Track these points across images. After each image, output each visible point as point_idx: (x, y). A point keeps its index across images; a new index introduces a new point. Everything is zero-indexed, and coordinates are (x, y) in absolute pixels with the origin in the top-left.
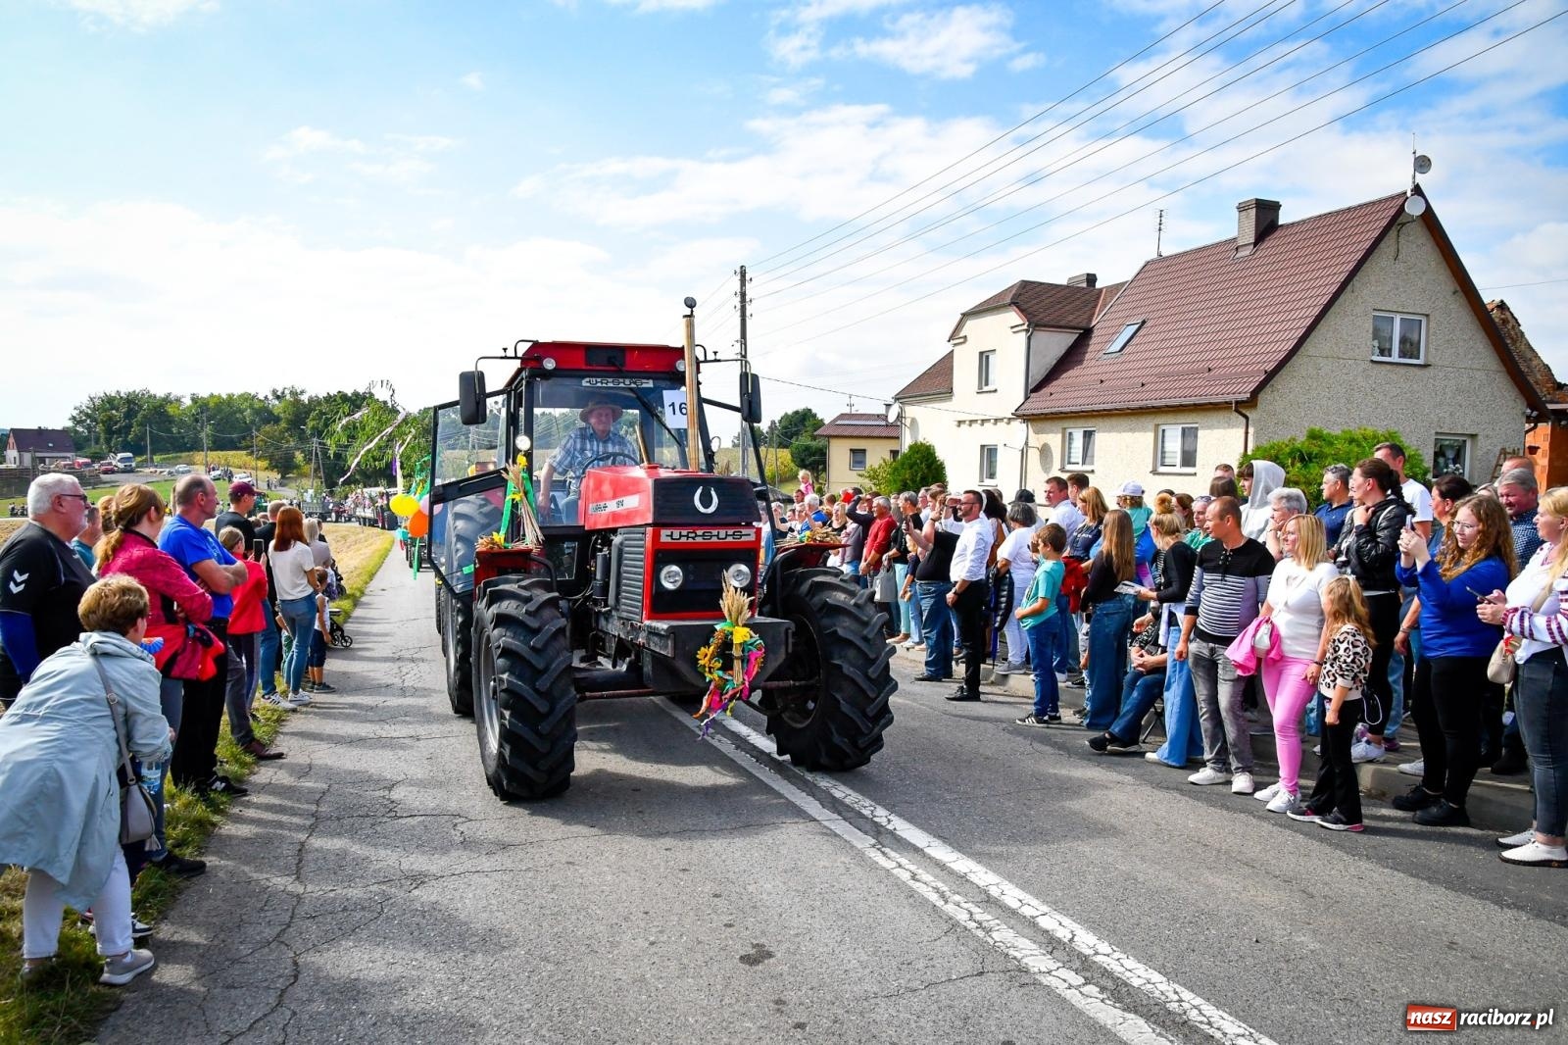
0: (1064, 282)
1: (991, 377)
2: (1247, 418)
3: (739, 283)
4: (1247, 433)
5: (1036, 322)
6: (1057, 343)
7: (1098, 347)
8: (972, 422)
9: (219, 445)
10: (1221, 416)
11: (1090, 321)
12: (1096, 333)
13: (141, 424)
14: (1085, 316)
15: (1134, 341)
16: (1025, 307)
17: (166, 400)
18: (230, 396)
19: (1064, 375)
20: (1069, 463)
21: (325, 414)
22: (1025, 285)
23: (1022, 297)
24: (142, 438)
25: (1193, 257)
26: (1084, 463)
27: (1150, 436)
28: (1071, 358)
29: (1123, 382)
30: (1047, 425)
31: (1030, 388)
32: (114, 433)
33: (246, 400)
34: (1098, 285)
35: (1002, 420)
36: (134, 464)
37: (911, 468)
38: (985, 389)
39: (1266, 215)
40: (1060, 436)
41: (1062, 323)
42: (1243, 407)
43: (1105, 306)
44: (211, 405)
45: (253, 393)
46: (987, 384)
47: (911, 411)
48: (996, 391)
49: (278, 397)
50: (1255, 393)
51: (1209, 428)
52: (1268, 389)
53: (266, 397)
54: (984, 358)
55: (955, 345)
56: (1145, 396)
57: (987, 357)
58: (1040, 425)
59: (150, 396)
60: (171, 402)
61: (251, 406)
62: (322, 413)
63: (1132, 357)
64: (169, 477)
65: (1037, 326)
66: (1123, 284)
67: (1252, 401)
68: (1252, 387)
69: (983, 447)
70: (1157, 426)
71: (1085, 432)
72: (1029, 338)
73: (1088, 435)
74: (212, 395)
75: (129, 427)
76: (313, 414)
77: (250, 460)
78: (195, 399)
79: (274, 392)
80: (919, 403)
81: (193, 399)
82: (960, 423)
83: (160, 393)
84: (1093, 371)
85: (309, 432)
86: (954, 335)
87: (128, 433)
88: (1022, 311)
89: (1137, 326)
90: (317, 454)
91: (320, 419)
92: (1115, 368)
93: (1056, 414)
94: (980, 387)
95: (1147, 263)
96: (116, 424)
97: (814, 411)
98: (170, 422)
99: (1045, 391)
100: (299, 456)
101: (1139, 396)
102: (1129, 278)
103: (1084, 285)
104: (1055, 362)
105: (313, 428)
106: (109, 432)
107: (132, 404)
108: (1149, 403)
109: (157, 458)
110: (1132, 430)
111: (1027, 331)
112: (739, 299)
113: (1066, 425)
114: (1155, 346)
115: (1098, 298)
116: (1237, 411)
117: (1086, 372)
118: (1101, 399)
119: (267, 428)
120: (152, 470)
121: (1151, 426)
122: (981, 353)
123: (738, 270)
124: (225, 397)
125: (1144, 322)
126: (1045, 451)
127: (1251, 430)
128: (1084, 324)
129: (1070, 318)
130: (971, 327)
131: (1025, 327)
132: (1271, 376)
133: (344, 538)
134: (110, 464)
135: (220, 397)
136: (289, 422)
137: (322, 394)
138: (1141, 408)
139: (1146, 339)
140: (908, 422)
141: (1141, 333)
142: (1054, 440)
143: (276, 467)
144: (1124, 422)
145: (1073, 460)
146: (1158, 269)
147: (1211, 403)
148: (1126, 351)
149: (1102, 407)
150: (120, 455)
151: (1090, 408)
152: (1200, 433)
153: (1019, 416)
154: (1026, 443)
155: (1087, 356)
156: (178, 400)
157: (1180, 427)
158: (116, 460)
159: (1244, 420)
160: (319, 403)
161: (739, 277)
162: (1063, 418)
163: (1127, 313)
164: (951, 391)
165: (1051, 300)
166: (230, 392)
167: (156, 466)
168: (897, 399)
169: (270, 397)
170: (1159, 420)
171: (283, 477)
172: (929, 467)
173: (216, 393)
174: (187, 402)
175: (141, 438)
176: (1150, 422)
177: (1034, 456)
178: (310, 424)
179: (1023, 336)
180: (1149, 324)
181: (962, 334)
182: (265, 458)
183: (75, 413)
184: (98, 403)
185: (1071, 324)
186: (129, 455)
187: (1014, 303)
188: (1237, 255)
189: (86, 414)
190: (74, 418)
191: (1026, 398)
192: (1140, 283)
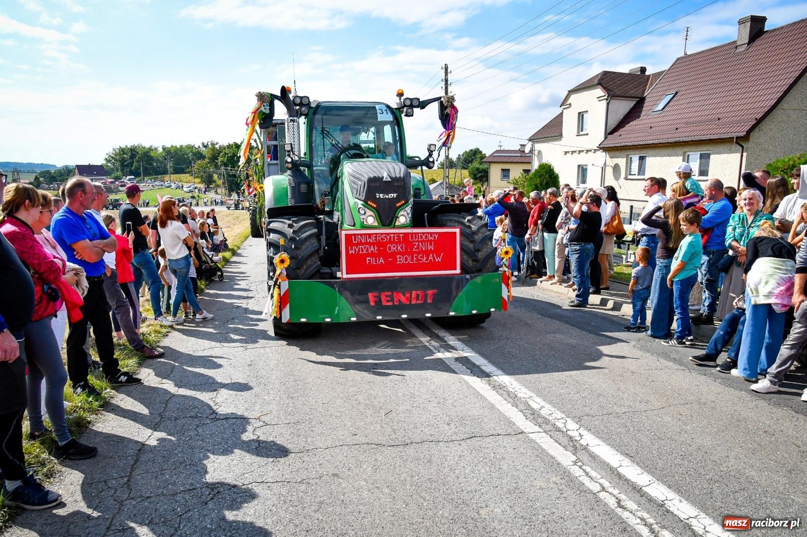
0: (627, 72)
1: (585, 127)
2: (743, 147)
3: (444, 74)
4: (742, 156)
6: (623, 107)
7: (649, 108)
8: (573, 152)
9: (178, 171)
10: (726, 146)
11: (643, 92)
12: (647, 100)
13: (138, 161)
14: (641, 91)
15: (671, 104)
16: (605, 86)
17: (150, 149)
18: (181, 147)
20: (630, 175)
21: (227, 154)
22: (606, 74)
23: (604, 80)
24: (140, 169)
25: (707, 53)
26: (639, 175)
27: (680, 158)
28: (633, 114)
29: (664, 128)
30: (617, 153)
31: (608, 132)
32: (125, 166)
33: (189, 148)
34: (647, 73)
35: (590, 151)
37: (540, 178)
38: (582, 133)
39: (757, 25)
40: (625, 159)
41: (627, 95)
42: (741, 141)
43: (652, 84)
44: (172, 151)
45: (192, 145)
46: (582, 131)
47: (538, 147)
48: (587, 134)
49: (205, 146)
50: (749, 132)
51: (717, 153)
52: (757, 129)
53: (199, 147)
54: (581, 115)
55: (564, 109)
56: (680, 135)
57: (583, 115)
58: (613, 153)
59: (142, 147)
60: (152, 150)
61: (192, 151)
62: (226, 154)
63: (669, 113)
64: (152, 188)
65: (613, 96)
66: (662, 72)
67: (746, 137)
68: (748, 128)
69: (579, 166)
70: (685, 152)
71: (640, 157)
72: (608, 104)
73: (642, 159)
74: (172, 146)
75: (132, 163)
76: (221, 154)
77: (191, 178)
78: (164, 148)
79: (203, 144)
80: (542, 142)
81: (163, 148)
82: (566, 153)
83: (147, 145)
84: (645, 122)
85: (219, 164)
86: (564, 103)
87: (132, 166)
88: (605, 88)
89: (672, 96)
90: (224, 175)
91: (225, 157)
92: (659, 119)
93: (623, 146)
94: (578, 132)
95: (678, 59)
96: (126, 161)
97: (480, 150)
98: (152, 160)
99: (617, 133)
100: (215, 177)
101: (675, 135)
102: (667, 68)
103: (639, 73)
104: (622, 117)
105: (222, 161)
107: (133, 151)
108: (681, 139)
109: (146, 178)
110: (670, 155)
111: (607, 99)
112: (444, 83)
113: (629, 153)
114: (684, 106)
115: (649, 80)
116: (737, 143)
117: (641, 122)
118: (651, 138)
119: (199, 162)
120: (144, 184)
121: (681, 153)
122: (579, 113)
123: (444, 67)
124: (178, 147)
125: (677, 93)
126: (616, 168)
127: (745, 154)
128: (639, 95)
129: (632, 92)
130: (573, 98)
131: (606, 97)
132: (759, 121)
135: (176, 147)
136: (209, 158)
137: (226, 144)
138: (675, 142)
139: (679, 103)
140: (536, 153)
141: (675, 99)
142: (622, 162)
143: (204, 182)
144: (664, 151)
145: (632, 173)
146: (684, 63)
147: (720, 139)
148: (667, 109)
149: (652, 142)
150: (128, 177)
151: (644, 143)
152: (712, 157)
153: (601, 148)
154: (605, 164)
155: (643, 113)
156: (156, 149)
157: (699, 153)
158: (126, 180)
159: (741, 148)
160: (225, 148)
161: (444, 70)
162: (626, 149)
163: (666, 88)
164: (561, 135)
165: (621, 81)
166: (181, 144)
167: (146, 182)
168: (530, 140)
170: (686, 149)
171: (208, 187)
172: (550, 177)
173: (174, 145)
174: (160, 150)
175: (137, 169)
176: (680, 150)
177: (609, 172)
178: (220, 159)
179: (604, 103)
180: (679, 94)
181: (568, 103)
182: (199, 177)
183: (107, 157)
184: (117, 151)
185: (632, 95)
186: (133, 177)
187: (599, 84)
188: (737, 51)
189: (112, 157)
190: (106, 159)
191: (606, 138)
192: (674, 70)
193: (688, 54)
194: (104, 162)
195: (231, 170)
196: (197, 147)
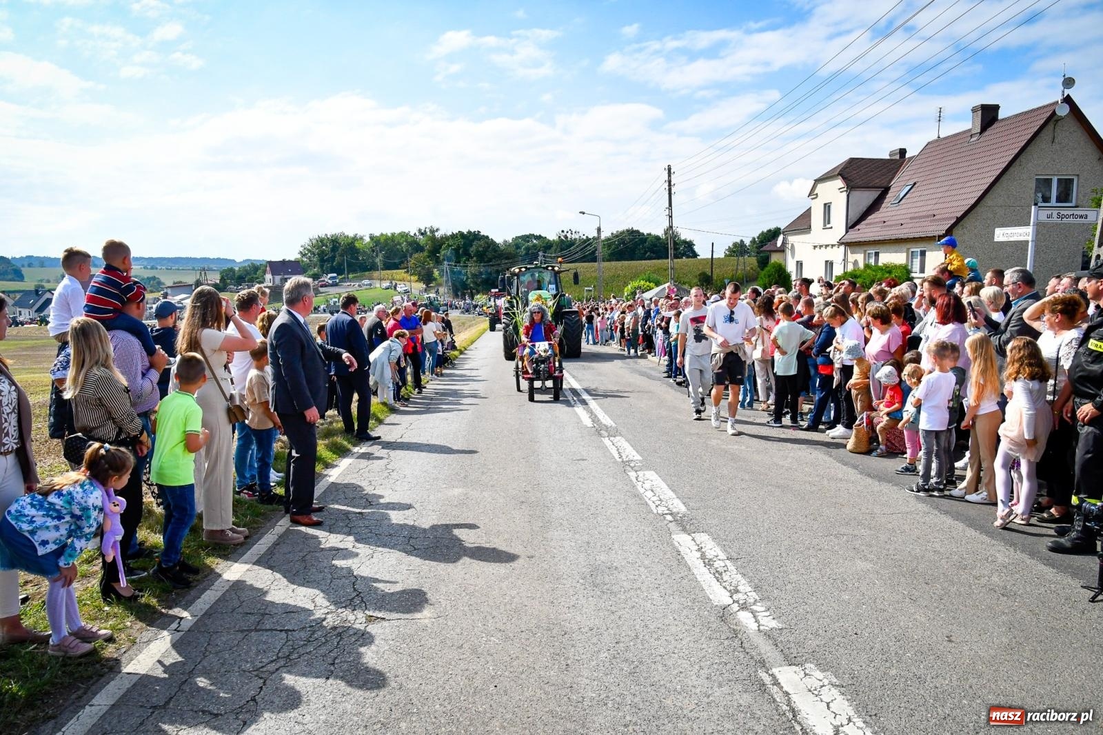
1: (830, 219)
3: (667, 175)
5: (851, 186)
6: (866, 198)
7: (890, 199)
8: (821, 246)
9: (388, 266)
11: (891, 182)
12: (890, 191)
13: (342, 255)
14: (889, 179)
15: (906, 196)
16: (847, 176)
17: (355, 239)
18: (393, 235)
19: (869, 217)
21: (452, 244)
22: (852, 162)
23: (848, 170)
24: (343, 264)
25: (951, 140)
27: (905, 254)
28: (873, 208)
29: (894, 222)
30: (857, 249)
31: (849, 225)
32: (325, 261)
33: (402, 237)
35: (834, 245)
36: (337, 281)
38: (828, 226)
39: (989, 115)
40: (863, 255)
41: (870, 185)
43: (902, 170)
44: (382, 240)
45: (407, 231)
46: (829, 223)
47: (791, 239)
48: (831, 228)
49: (422, 234)
51: (932, 250)
52: (959, 226)
53: (415, 234)
54: (827, 207)
56: (901, 231)
57: (829, 207)
58: (853, 248)
59: (345, 237)
60: (357, 240)
61: (406, 240)
62: (449, 246)
63: (904, 206)
64: (358, 288)
65: (853, 187)
66: (914, 157)
68: (947, 226)
69: (827, 262)
70: (908, 249)
71: (875, 253)
72: (848, 196)
73: (878, 254)
74: (382, 235)
75: (334, 257)
76: (443, 247)
77: (407, 276)
78: (372, 237)
79: (420, 230)
80: (795, 234)
81: (370, 237)
84: (884, 214)
85: (442, 258)
86: (812, 194)
87: (334, 260)
88: (844, 178)
89: (909, 187)
90: (447, 271)
91: (448, 249)
92: (892, 213)
93: (862, 242)
94: (825, 225)
95: (929, 143)
96: (326, 255)
98: (358, 253)
99: (857, 227)
100: (436, 273)
102: (917, 154)
103: (897, 157)
104: (865, 209)
106: (322, 261)
107: (335, 242)
108: (900, 236)
109: (351, 276)
110: (896, 252)
111: (847, 191)
112: (667, 184)
113: (865, 249)
114: (915, 200)
115: (902, 165)
117: (880, 215)
118: (881, 233)
119: (416, 255)
120: (349, 284)
121: (905, 250)
122: (825, 204)
123: (667, 168)
124: (389, 235)
125: (915, 184)
126: (856, 264)
128: (885, 185)
129: (878, 181)
130: (821, 188)
131: (846, 189)
132: (959, 220)
133: (463, 324)
134: (324, 281)
135: (386, 235)
136: (429, 251)
137: (449, 233)
138: (897, 239)
139: (914, 195)
140: (790, 246)
141: (912, 190)
142: (859, 258)
143: (422, 280)
144: (893, 247)
146: (937, 147)
150: (330, 275)
151: (878, 239)
152: (927, 253)
153: (842, 243)
154: (847, 259)
155: (883, 205)
156: (361, 238)
157: (918, 250)
158: (327, 278)
160: (447, 238)
161: (667, 172)
162: (863, 245)
163: (910, 177)
164: (810, 227)
165: (868, 169)
166: (393, 232)
167: (350, 281)
168: (783, 232)
169: (417, 234)
170: (908, 246)
171: (427, 286)
173: (384, 233)
174: (367, 239)
175: (340, 264)
176: (905, 247)
178: (443, 252)
179: (845, 194)
180: (916, 186)
181: (815, 193)
182: (416, 275)
183: (301, 249)
184: (314, 242)
185: (878, 185)
186: (335, 275)
187: (839, 174)
188: (972, 140)
189: (308, 250)
190: (301, 252)
191: (847, 232)
192: (922, 157)
193: (941, 136)
194: (299, 256)
195: (455, 266)
196: (412, 234)
